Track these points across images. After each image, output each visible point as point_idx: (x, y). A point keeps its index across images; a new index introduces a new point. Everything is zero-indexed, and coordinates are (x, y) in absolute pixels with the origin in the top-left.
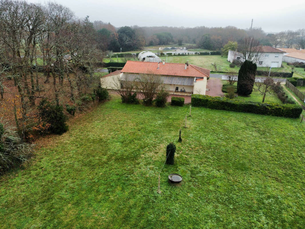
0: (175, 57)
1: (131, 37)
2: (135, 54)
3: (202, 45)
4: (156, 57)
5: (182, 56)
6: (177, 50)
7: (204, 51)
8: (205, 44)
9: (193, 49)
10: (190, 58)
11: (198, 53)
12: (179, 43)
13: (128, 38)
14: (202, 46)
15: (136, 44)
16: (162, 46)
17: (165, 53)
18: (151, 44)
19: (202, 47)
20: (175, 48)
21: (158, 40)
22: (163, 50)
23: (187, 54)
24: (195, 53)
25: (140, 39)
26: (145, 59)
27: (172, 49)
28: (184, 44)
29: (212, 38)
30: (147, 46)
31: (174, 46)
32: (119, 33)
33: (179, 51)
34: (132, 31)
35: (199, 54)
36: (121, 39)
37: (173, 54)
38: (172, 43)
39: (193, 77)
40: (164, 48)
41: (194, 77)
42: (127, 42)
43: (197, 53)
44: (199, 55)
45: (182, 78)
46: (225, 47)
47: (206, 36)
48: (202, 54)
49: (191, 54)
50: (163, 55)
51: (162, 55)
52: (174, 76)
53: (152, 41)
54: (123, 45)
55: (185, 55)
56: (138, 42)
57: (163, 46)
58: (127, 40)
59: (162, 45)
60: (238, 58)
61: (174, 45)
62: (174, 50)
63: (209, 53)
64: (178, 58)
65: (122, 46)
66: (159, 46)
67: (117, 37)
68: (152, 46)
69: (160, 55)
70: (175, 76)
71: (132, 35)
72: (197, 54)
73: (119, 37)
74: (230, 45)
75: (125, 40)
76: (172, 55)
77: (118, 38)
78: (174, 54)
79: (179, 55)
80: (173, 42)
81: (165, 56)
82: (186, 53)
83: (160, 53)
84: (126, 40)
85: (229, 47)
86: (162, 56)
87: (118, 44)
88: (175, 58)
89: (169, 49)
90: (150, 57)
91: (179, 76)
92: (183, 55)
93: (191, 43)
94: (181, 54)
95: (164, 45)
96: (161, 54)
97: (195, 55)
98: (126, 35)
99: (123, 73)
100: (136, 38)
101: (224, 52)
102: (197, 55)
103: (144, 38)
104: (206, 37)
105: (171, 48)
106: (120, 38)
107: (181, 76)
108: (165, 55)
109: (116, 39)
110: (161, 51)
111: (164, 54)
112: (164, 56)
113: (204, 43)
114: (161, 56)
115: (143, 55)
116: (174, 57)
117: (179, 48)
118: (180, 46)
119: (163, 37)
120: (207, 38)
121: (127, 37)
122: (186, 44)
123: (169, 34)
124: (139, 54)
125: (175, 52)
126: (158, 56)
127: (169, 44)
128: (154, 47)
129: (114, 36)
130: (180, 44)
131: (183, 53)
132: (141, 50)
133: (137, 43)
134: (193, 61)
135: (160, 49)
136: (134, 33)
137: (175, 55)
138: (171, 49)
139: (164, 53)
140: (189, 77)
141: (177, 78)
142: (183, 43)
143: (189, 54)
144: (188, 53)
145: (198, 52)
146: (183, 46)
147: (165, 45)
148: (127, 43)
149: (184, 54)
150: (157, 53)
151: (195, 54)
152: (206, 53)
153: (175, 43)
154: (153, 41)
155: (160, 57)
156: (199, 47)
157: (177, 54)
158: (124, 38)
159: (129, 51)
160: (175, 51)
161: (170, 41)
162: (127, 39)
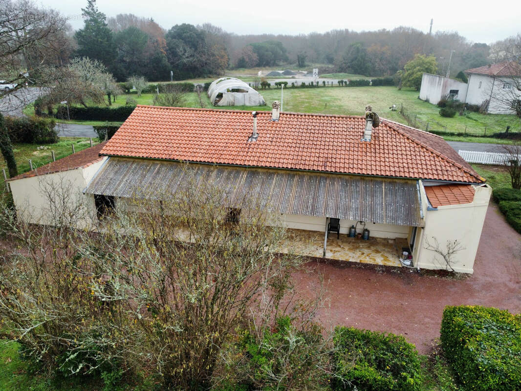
0: (295, 90)
1: (194, 46)
2: (203, 85)
3: (349, 64)
4: (251, 90)
5: (309, 89)
6: (296, 76)
7: (356, 78)
8: (355, 62)
9: (329, 73)
10: (330, 94)
11: (346, 82)
12: (299, 62)
13: (188, 49)
14: (349, 67)
15: (206, 63)
16: (264, 68)
17: (272, 82)
18: (242, 65)
19: (350, 69)
20: (293, 71)
21: (255, 57)
22: (267, 76)
23: (321, 84)
24: (339, 82)
25: (216, 53)
26: (224, 95)
27: (285, 74)
28: (310, 64)
29: (369, 49)
30: (232, 69)
31: (290, 69)
32: (170, 39)
33: (301, 78)
34: (197, 35)
35: (348, 83)
36: (172, 52)
37: (289, 85)
38: (285, 63)
39: (411, 179)
40: (269, 72)
41: (417, 180)
42: (187, 57)
43: (342, 82)
44: (346, 86)
45: (361, 185)
46: (408, 68)
47: (358, 45)
48: (353, 84)
49: (330, 83)
50: (267, 87)
51: (264, 86)
52: (322, 172)
53: (243, 58)
54: (178, 65)
55: (317, 86)
56: (212, 58)
57: (267, 69)
58: (186, 54)
59: (265, 66)
60: (452, 91)
61: (288, 67)
62: (291, 76)
63: (370, 82)
64: (302, 94)
65: (176, 67)
66: (257, 68)
67: (165, 47)
68: (244, 69)
69: (260, 86)
70: (326, 172)
71: (198, 42)
72: (344, 83)
73: (167, 48)
74: (421, 61)
75: (180, 54)
76: (287, 86)
77: (166, 51)
78: (293, 84)
79: (303, 86)
80: (286, 60)
81: (272, 89)
82: (318, 83)
83: (261, 82)
84: (183, 54)
85: (419, 68)
86: (265, 89)
87: (165, 61)
88: (294, 95)
89: (279, 74)
90: (234, 90)
91: (345, 174)
92: (311, 86)
93: (323, 63)
94: (307, 84)
95: (267, 67)
96: (261, 84)
97: (339, 86)
98: (185, 42)
99: (110, 156)
100: (208, 50)
101: (405, 79)
102: (343, 86)
103: (225, 49)
104: (358, 48)
105: (283, 71)
106: (170, 49)
107: (354, 175)
108: (271, 87)
109: (162, 52)
110: (262, 78)
111: (269, 85)
112: (270, 89)
113: (352, 61)
114: (262, 89)
115: (218, 86)
116: (292, 90)
117: (302, 73)
118: (301, 69)
119: (267, 51)
120: (358, 50)
121: (186, 47)
122: (313, 65)
123: (279, 44)
124: (210, 84)
125: (293, 80)
126: (256, 88)
127: (278, 65)
128: (247, 71)
129: (158, 44)
130: (301, 64)
131: (312, 83)
132: (218, 75)
133: (208, 61)
134: (340, 100)
135: (261, 73)
136: (203, 40)
137: (293, 87)
138: (283, 73)
139: (269, 81)
140: (391, 180)
141: (338, 186)
142: (306, 63)
143: (325, 85)
144: (324, 82)
145: (344, 80)
146: (306, 68)
147: (270, 66)
148: (185, 61)
149: (314, 84)
150: (252, 83)
151: (338, 84)
152: (363, 81)
153: (291, 64)
154: (245, 57)
155: (261, 91)
156: (342, 70)
157: (300, 84)
158: (180, 51)
159: (191, 78)
160: (293, 78)
161: (280, 60)
162: (185, 51)
